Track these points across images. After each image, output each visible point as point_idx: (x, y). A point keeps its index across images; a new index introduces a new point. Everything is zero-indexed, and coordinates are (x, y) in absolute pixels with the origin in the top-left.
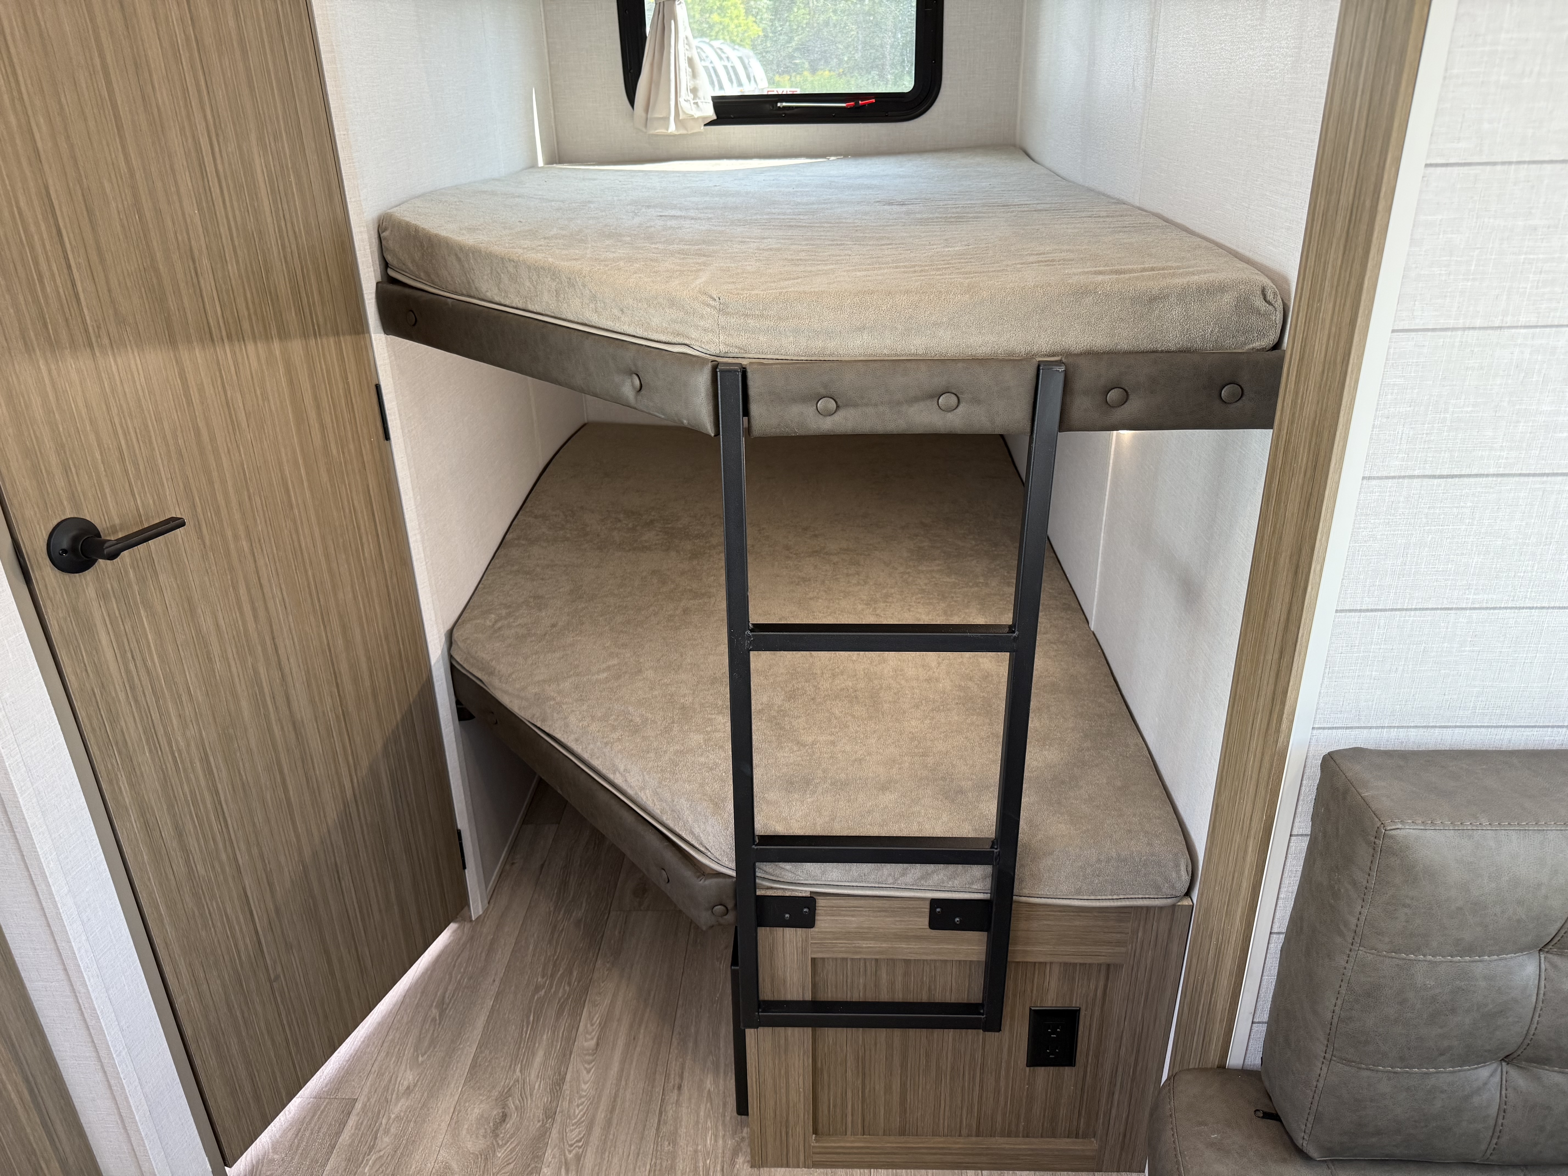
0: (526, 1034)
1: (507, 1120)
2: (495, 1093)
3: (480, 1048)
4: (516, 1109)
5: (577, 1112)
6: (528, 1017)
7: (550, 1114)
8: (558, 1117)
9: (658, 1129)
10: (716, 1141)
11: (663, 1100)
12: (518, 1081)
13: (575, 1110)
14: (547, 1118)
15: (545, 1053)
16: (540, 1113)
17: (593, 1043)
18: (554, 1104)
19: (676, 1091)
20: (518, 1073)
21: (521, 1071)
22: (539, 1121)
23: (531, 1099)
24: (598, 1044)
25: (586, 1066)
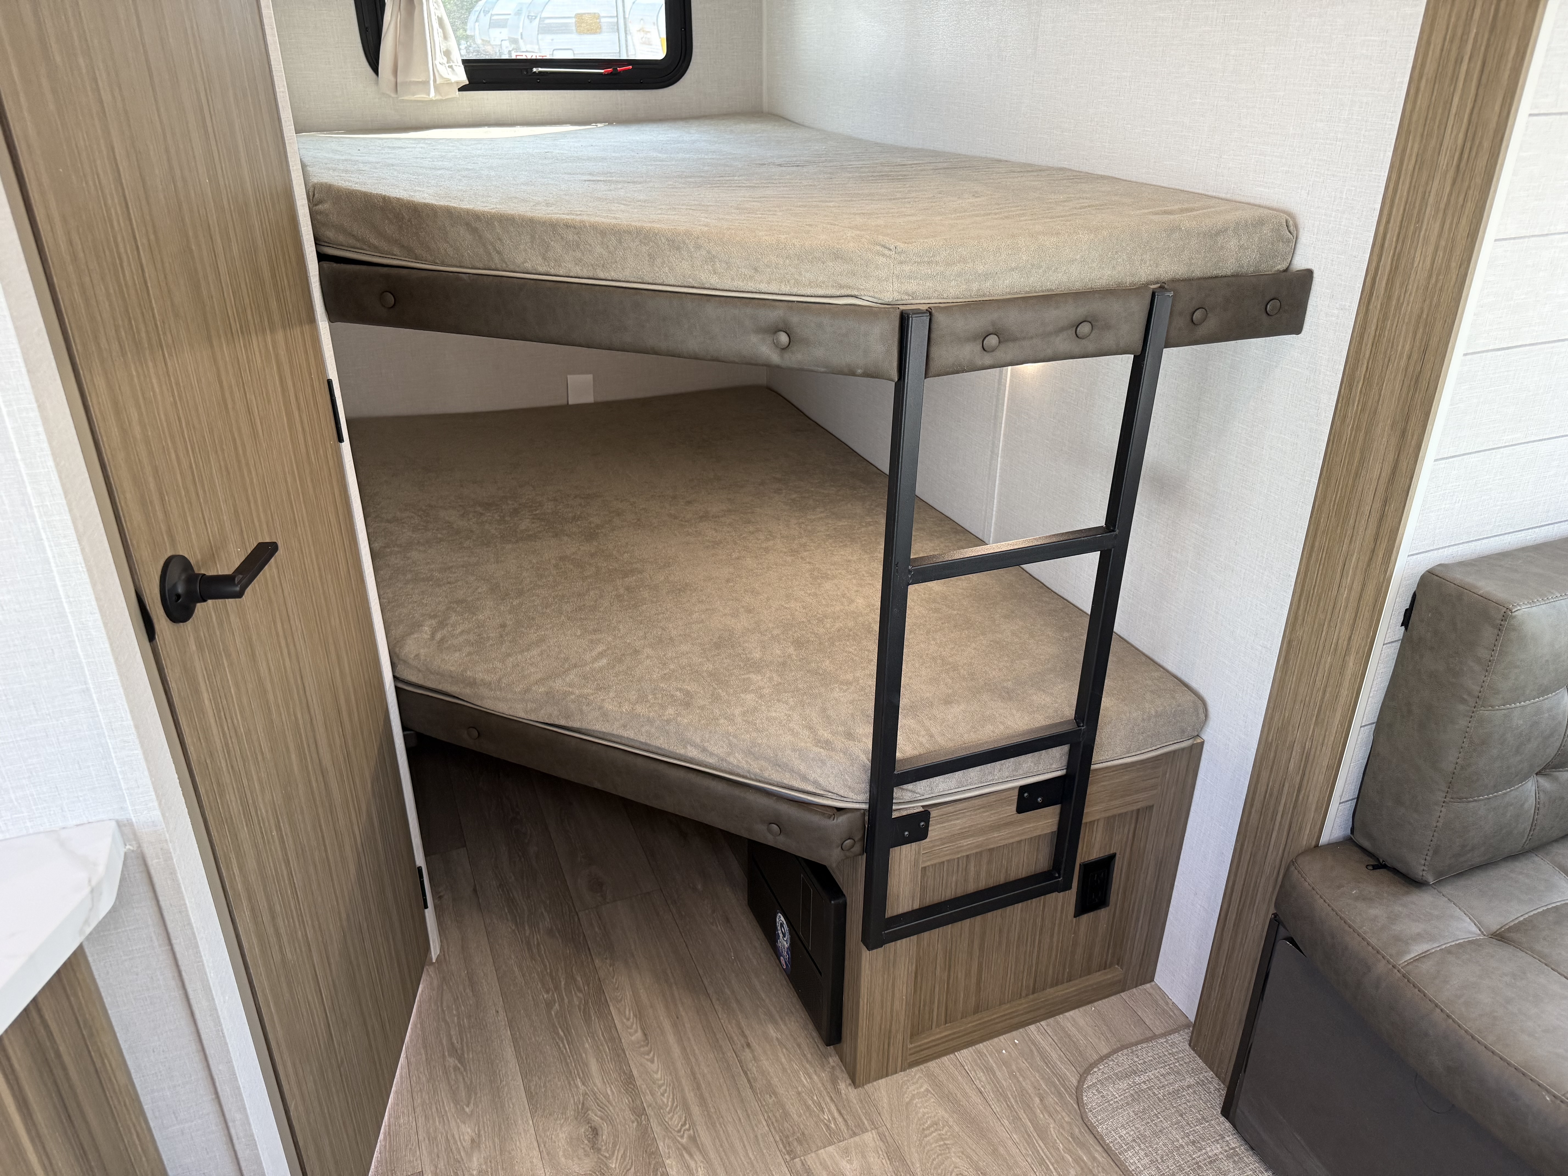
0: (566, 1049)
1: (600, 1133)
2: (570, 1113)
3: (526, 1077)
4: (602, 1118)
5: (665, 1100)
6: (558, 1034)
7: (639, 1112)
8: (649, 1111)
9: (751, 1087)
10: (810, 1078)
11: (740, 1062)
12: (586, 1094)
13: (662, 1100)
14: (640, 1116)
15: (597, 1060)
16: (628, 1114)
17: (639, 1034)
18: (638, 1102)
19: (747, 1050)
20: (582, 1088)
21: (583, 1084)
22: (633, 1122)
23: (611, 1105)
24: (645, 1035)
25: (646, 1057)
